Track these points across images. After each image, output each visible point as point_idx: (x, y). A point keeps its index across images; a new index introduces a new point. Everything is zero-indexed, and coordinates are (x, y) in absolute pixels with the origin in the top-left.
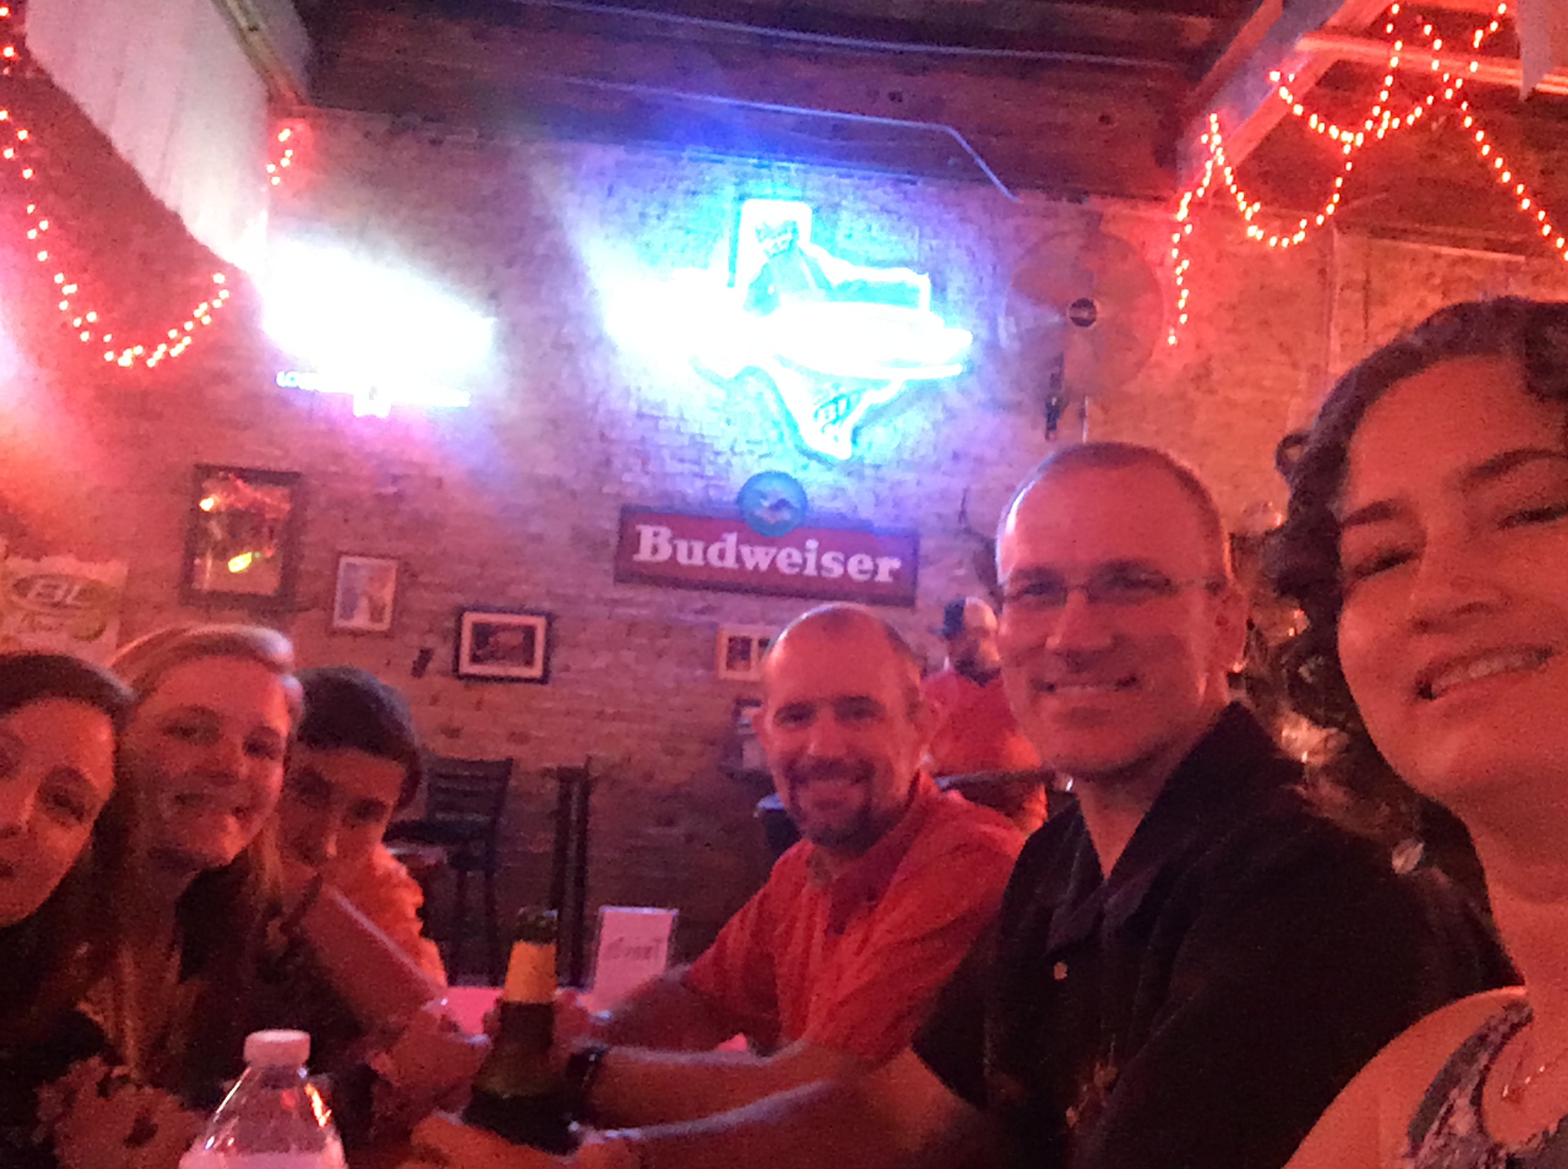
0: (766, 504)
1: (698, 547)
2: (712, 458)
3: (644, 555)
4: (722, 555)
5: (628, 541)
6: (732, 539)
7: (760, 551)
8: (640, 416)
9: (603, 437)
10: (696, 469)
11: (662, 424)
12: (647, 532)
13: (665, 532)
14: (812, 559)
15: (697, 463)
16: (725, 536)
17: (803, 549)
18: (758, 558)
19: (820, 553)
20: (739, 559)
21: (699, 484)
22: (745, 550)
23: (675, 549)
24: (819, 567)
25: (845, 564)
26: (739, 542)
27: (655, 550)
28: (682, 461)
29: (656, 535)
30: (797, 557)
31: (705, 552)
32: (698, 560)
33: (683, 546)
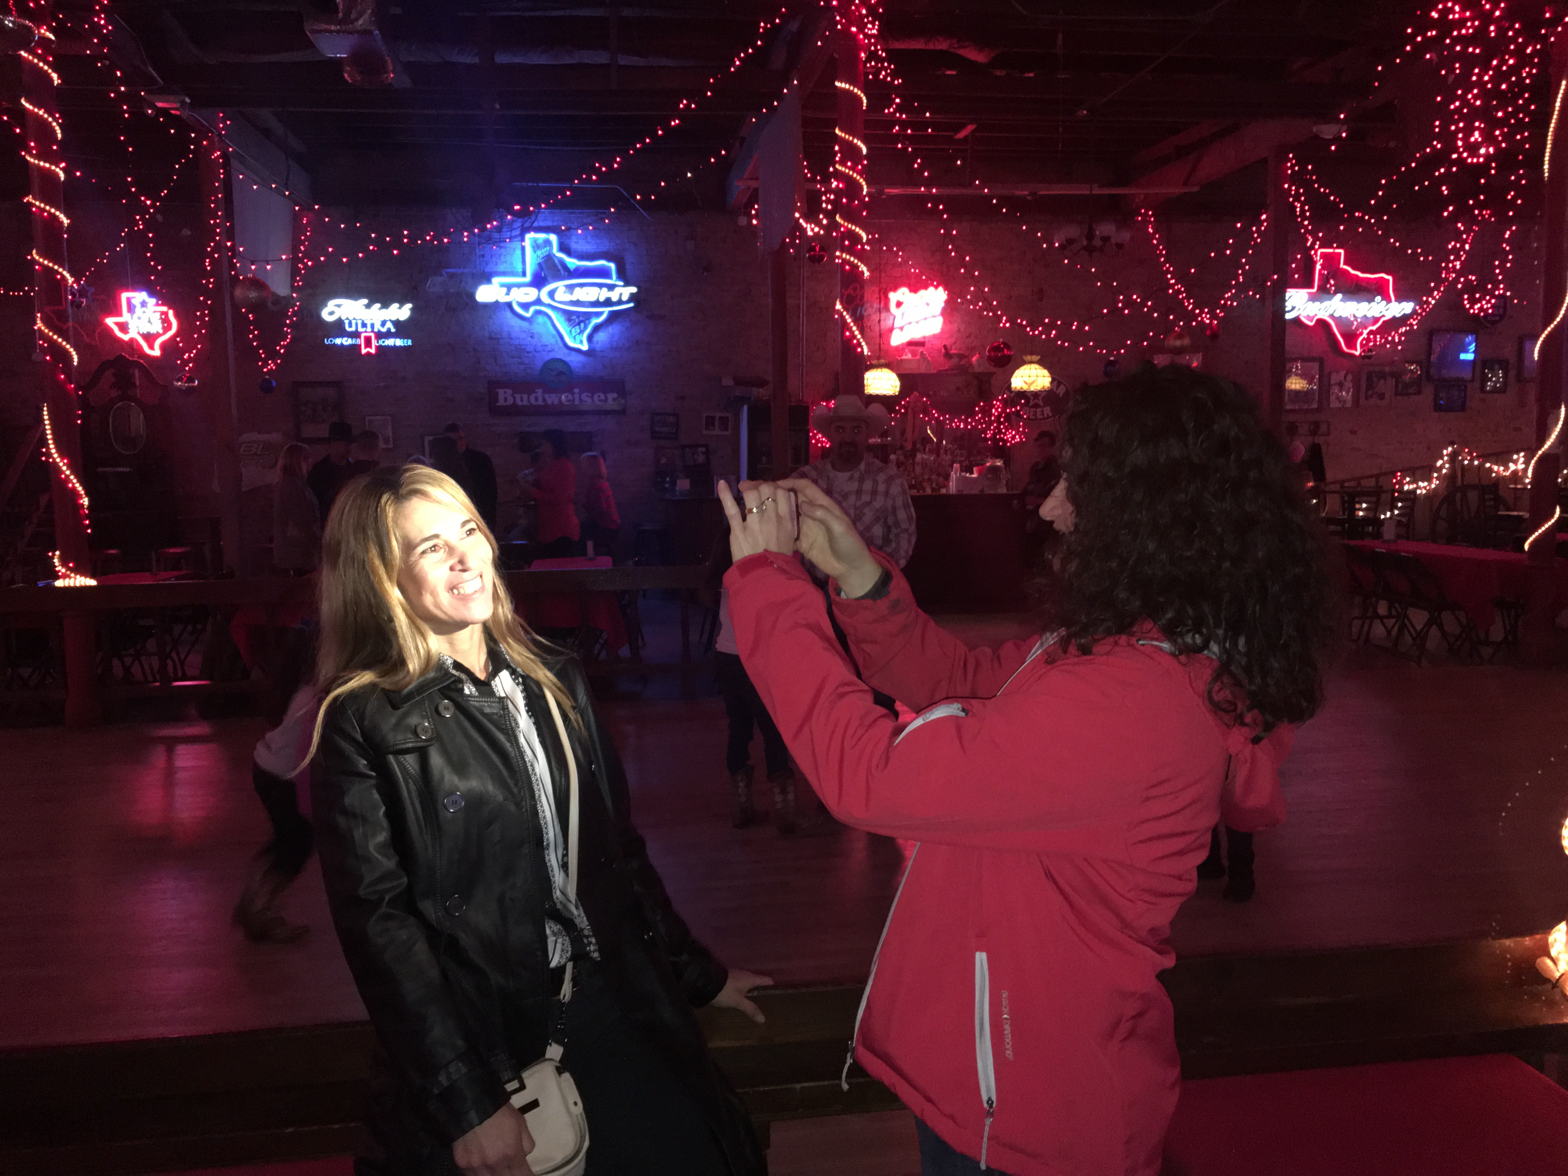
0: (554, 374)
1: (525, 396)
2: (526, 355)
3: (501, 402)
4: (536, 399)
5: (494, 397)
6: (539, 391)
7: (553, 396)
8: (490, 338)
9: (475, 349)
10: (520, 360)
11: (501, 341)
12: (501, 393)
13: (509, 391)
14: (577, 396)
15: (520, 357)
16: (536, 390)
17: (573, 394)
18: (552, 399)
19: (580, 394)
20: (544, 400)
21: (522, 367)
22: (547, 396)
23: (514, 398)
24: (581, 400)
25: (592, 398)
26: (544, 392)
27: (506, 399)
28: (513, 357)
29: (505, 393)
30: (570, 397)
31: (528, 398)
32: (525, 402)
33: (518, 396)
